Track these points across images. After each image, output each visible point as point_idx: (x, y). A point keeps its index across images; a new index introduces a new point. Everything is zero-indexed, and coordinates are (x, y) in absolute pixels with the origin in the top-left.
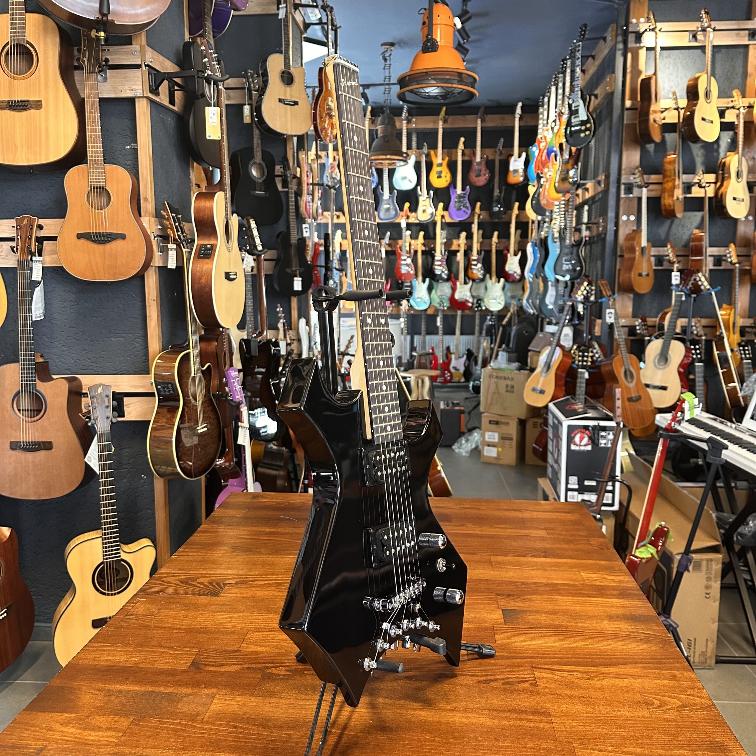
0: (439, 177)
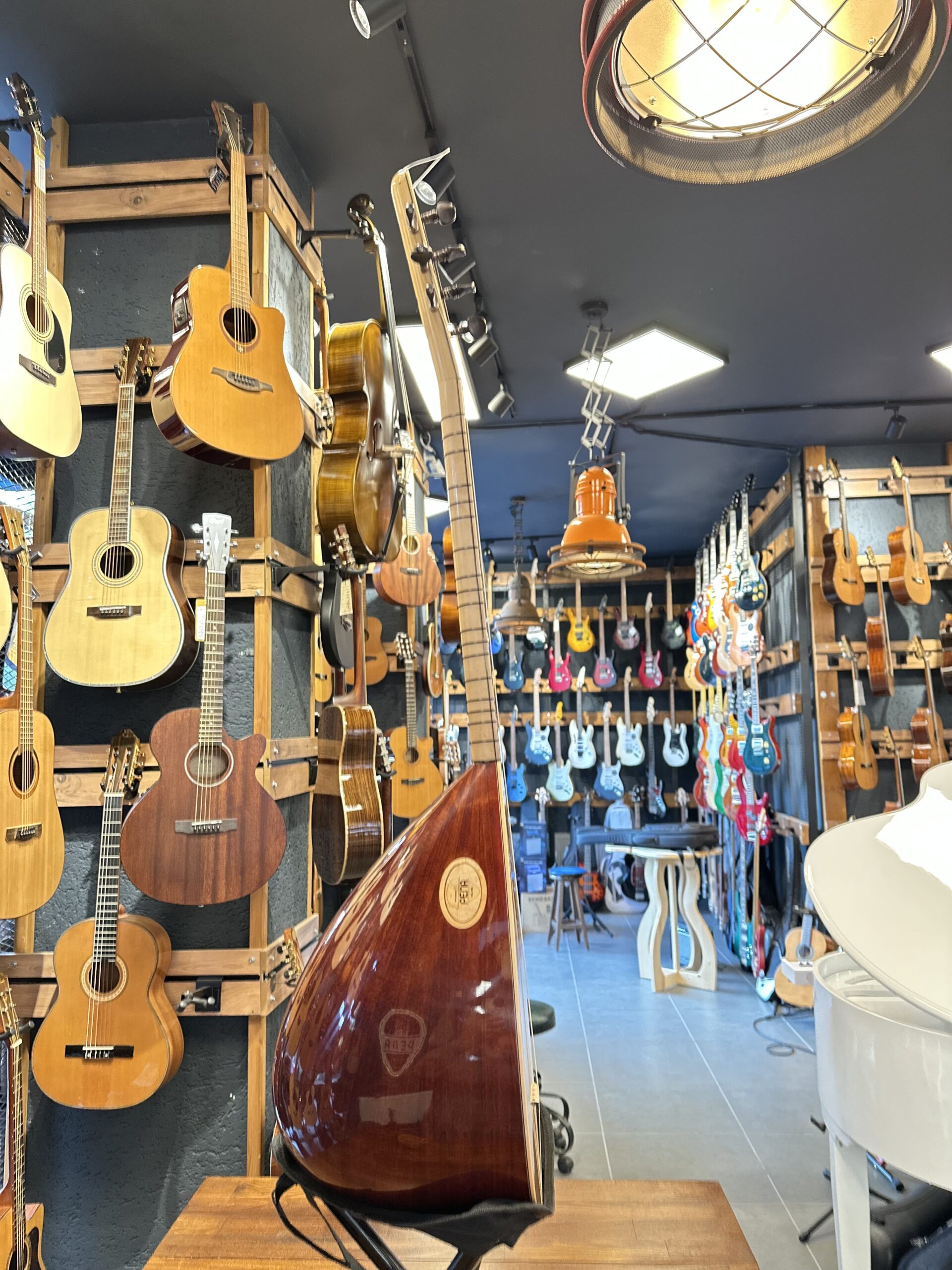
0: (580, 639)
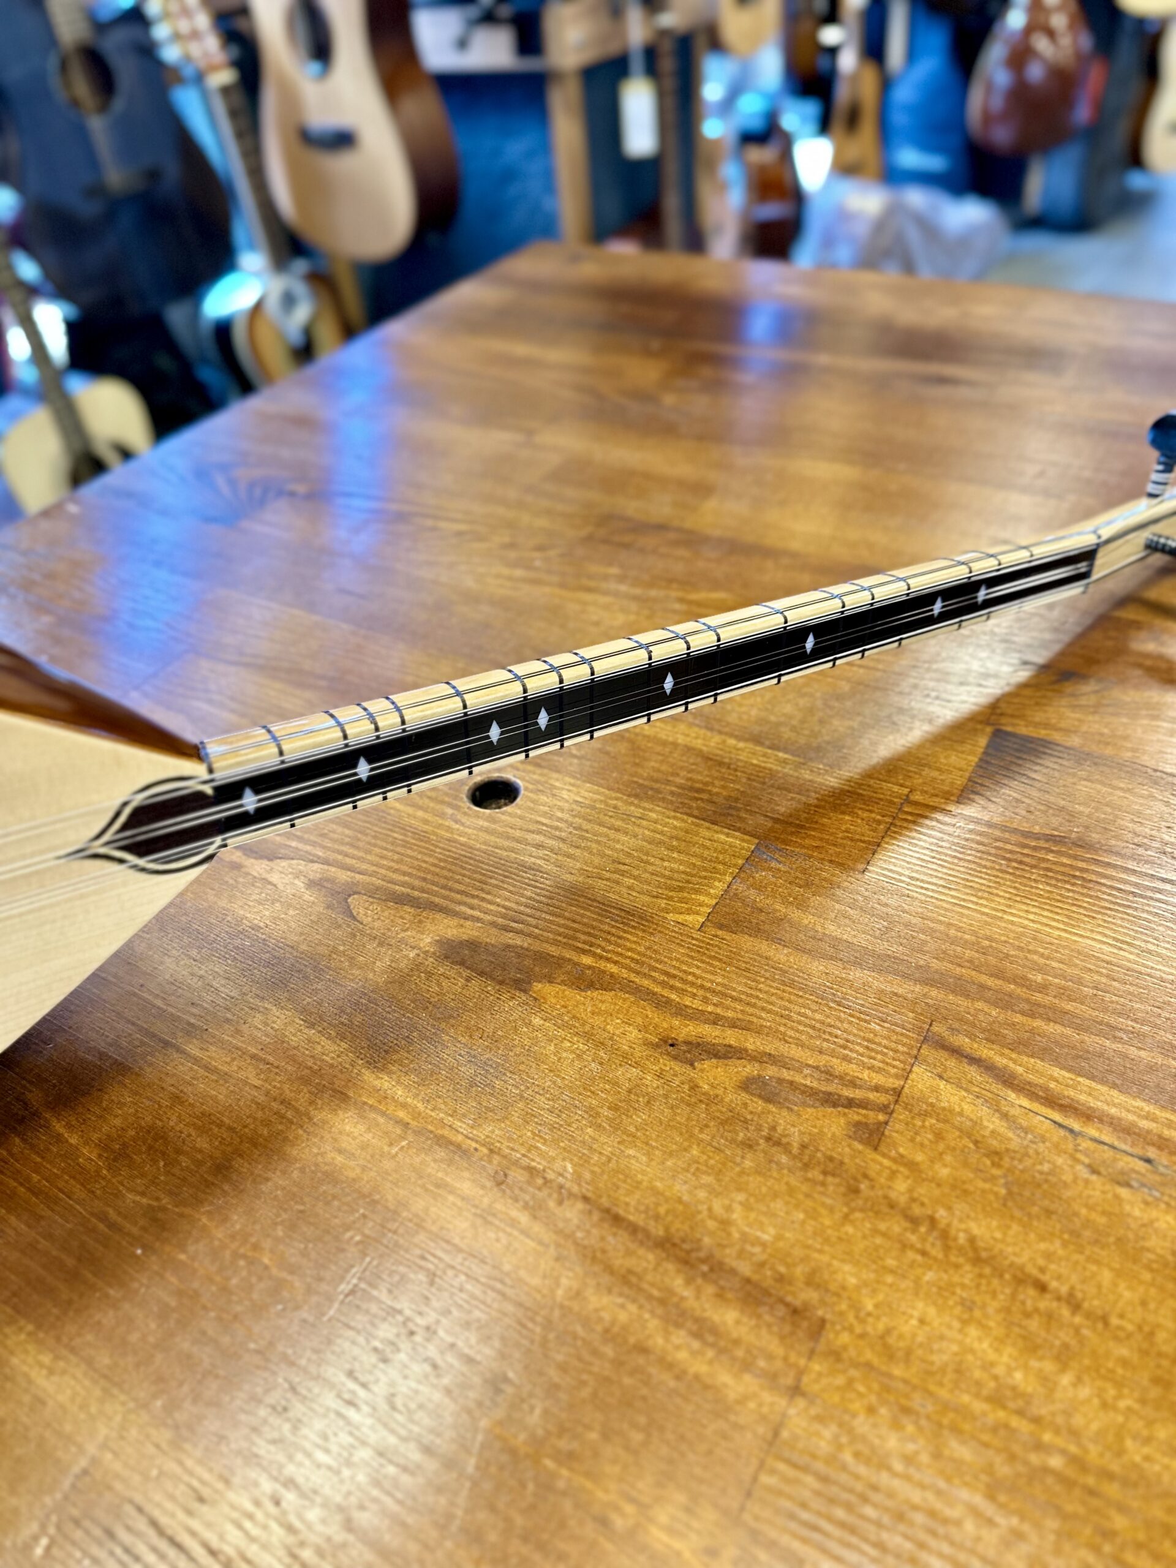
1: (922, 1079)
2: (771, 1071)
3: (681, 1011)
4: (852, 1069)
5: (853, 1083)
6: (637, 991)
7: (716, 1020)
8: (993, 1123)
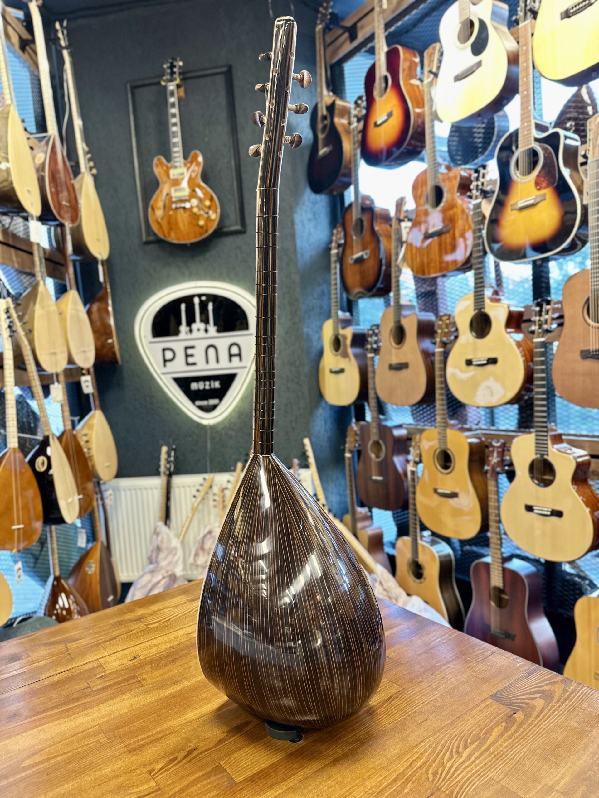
1: (153, 784)
2: (176, 762)
3: (201, 753)
4: (165, 774)
5: (162, 773)
6: (212, 748)
7: (194, 758)
8: (135, 790)
